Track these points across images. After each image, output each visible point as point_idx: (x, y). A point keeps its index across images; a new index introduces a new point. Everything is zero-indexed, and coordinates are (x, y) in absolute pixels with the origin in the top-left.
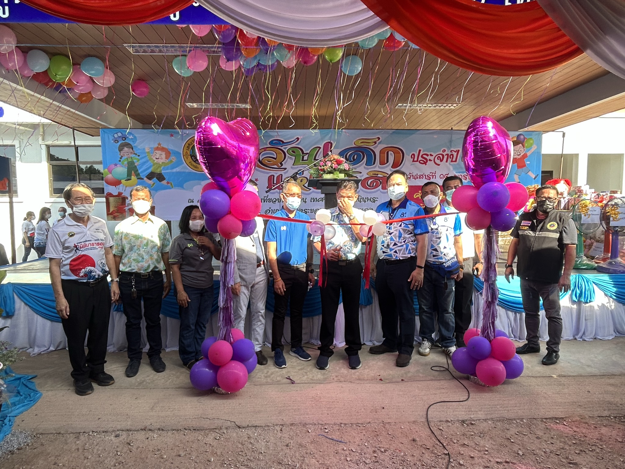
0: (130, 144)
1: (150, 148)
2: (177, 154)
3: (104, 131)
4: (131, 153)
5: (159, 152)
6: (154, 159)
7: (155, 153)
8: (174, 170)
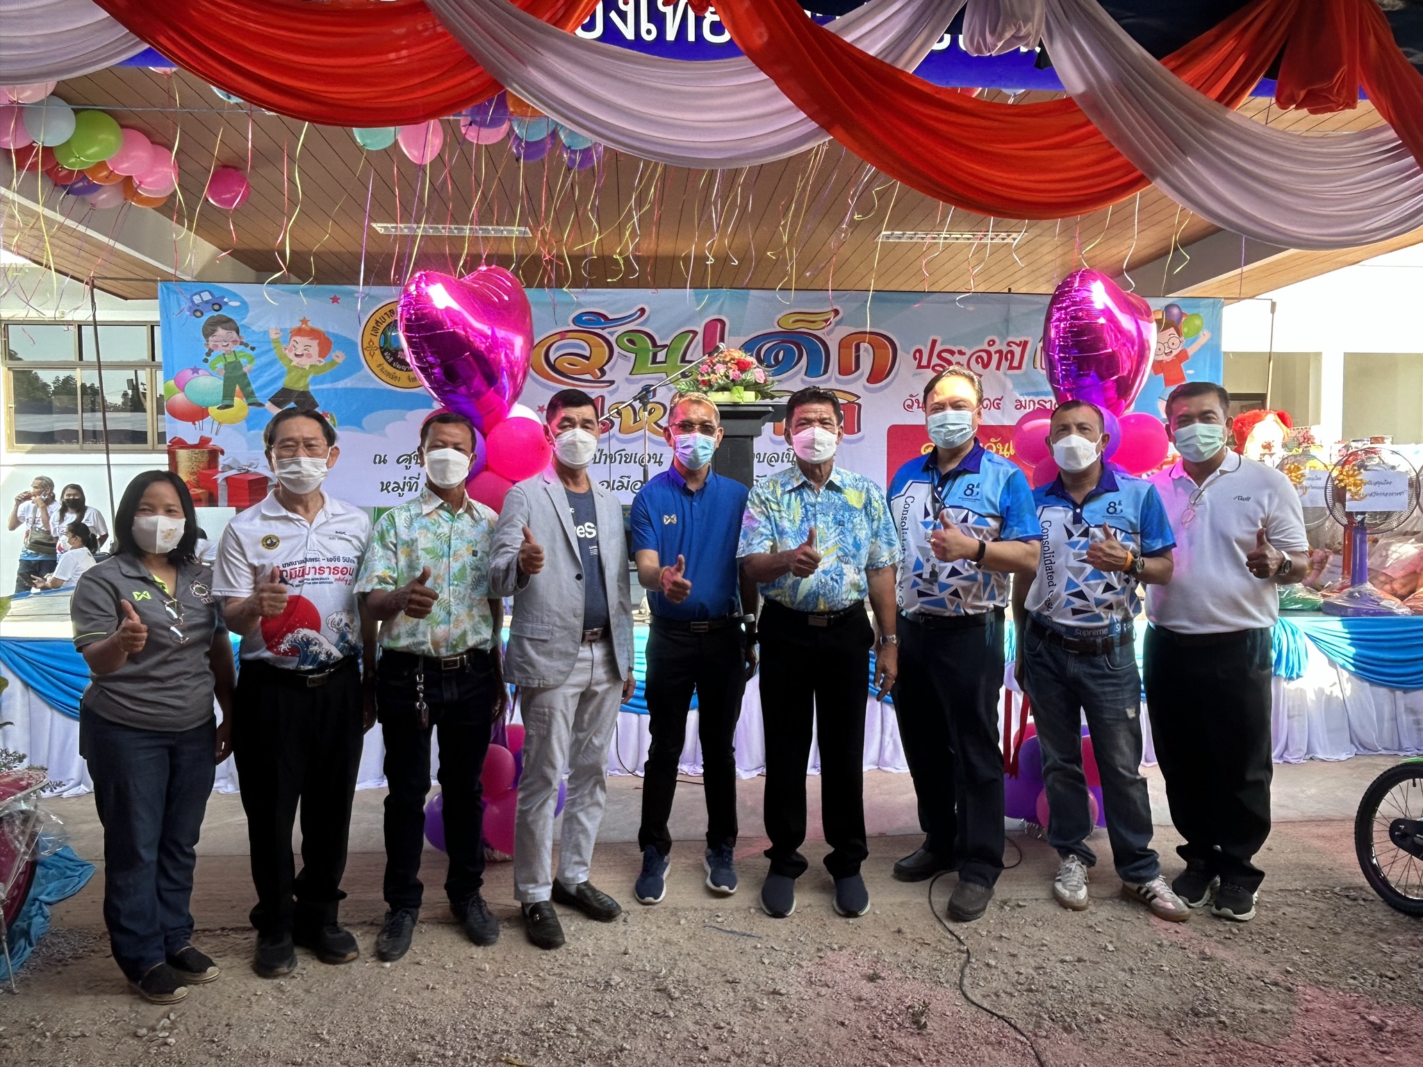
0: (230, 320)
1: (281, 330)
2: (348, 345)
3: (167, 288)
4: (235, 342)
5: (302, 341)
6: (291, 356)
7: (292, 343)
8: (341, 385)
